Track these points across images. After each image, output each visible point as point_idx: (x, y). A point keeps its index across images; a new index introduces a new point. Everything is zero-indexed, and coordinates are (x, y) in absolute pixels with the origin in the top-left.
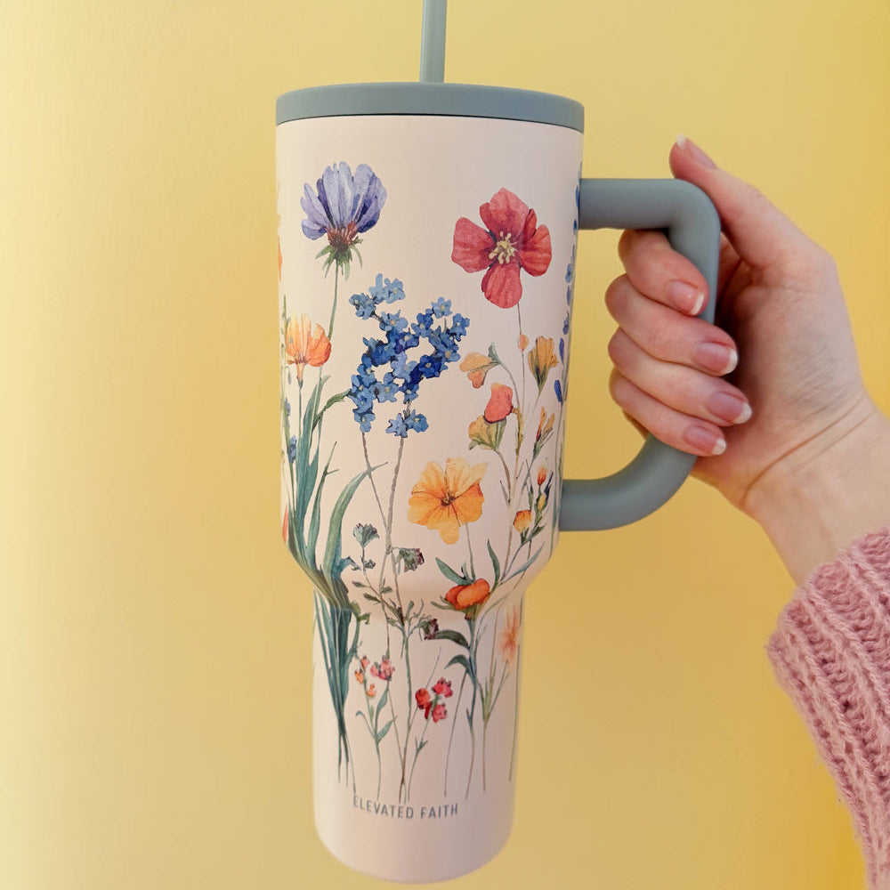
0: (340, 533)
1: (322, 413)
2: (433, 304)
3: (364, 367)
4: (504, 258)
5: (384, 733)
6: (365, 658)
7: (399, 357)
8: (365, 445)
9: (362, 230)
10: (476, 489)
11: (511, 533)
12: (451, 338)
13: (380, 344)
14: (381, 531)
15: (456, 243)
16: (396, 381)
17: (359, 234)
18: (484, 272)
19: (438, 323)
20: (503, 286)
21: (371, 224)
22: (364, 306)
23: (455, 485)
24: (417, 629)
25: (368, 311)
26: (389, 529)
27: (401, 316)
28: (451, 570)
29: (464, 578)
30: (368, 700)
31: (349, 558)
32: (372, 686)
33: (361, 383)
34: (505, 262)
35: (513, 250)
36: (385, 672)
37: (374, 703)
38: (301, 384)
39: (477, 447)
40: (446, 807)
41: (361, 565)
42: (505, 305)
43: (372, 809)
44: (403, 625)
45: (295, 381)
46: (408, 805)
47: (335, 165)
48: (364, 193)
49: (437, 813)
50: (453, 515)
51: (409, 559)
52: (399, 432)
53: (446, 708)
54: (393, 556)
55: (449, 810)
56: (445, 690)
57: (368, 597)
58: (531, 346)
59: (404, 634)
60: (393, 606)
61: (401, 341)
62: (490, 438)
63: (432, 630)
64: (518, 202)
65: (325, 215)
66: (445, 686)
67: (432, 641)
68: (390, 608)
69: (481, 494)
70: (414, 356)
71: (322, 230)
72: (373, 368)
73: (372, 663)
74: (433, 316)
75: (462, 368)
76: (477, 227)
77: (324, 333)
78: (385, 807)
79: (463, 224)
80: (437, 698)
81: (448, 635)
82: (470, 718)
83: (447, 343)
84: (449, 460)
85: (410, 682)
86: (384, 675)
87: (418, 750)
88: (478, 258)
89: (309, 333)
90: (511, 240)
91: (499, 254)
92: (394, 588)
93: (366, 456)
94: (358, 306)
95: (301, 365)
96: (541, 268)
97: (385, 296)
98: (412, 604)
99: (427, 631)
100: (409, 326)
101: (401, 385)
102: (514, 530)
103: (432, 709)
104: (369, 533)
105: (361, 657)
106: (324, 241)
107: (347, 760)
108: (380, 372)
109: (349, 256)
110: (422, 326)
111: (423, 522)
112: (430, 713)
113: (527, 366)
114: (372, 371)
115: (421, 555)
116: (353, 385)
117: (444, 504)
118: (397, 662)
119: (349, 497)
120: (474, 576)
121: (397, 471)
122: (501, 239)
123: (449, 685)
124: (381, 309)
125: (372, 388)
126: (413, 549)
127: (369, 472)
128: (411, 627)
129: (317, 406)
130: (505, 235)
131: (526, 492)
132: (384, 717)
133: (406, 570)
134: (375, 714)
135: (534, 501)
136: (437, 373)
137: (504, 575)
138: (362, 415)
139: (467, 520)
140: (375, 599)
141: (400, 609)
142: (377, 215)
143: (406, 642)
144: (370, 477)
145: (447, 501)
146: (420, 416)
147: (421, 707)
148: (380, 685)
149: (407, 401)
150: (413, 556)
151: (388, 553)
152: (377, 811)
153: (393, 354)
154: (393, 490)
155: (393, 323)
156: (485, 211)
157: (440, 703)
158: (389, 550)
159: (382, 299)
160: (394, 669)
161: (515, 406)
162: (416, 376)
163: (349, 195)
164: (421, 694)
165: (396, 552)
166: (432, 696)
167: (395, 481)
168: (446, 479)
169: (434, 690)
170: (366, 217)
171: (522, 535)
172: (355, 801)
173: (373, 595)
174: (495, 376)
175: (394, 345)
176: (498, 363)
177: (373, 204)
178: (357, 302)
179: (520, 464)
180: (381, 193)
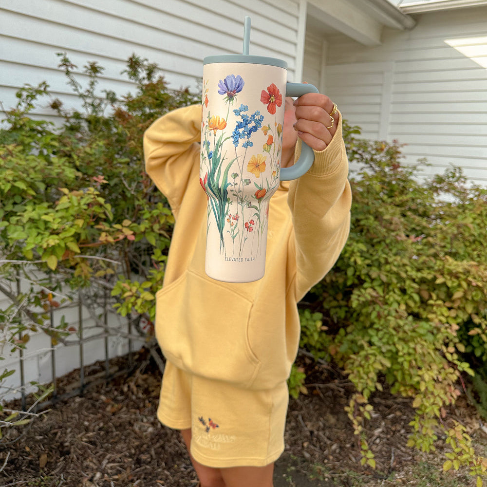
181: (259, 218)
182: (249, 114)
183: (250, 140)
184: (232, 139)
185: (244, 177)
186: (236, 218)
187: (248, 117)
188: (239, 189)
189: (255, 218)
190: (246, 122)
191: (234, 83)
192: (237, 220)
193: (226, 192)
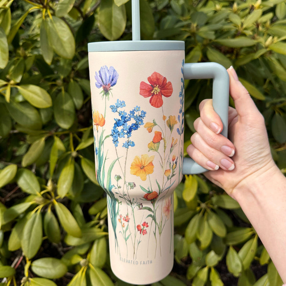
0: (110, 177)
1: (104, 141)
2: (134, 108)
3: (115, 127)
4: (156, 93)
5: (128, 238)
6: (121, 215)
7: (125, 124)
8: (116, 150)
9: (112, 86)
10: (151, 164)
11: (164, 177)
12: (141, 118)
13: (119, 120)
14: (122, 177)
15: (141, 89)
16: (125, 131)
17: (111, 87)
18: (150, 97)
19: (136, 114)
20: (156, 101)
21: (114, 84)
22: (114, 109)
23: (144, 163)
24: (136, 206)
25: (115, 110)
26: (125, 176)
27: (125, 112)
28: (145, 189)
29: (149, 191)
30: (123, 228)
31: (113, 185)
32: (124, 224)
33: (114, 132)
34: (157, 94)
35: (159, 90)
36: (127, 219)
37: (125, 229)
38: (98, 131)
39: (151, 151)
40: (148, 261)
41: (117, 187)
42: (158, 107)
43: (125, 261)
44: (132, 205)
45: (96, 131)
46: (136, 260)
47: (103, 66)
48: (112, 75)
49: (145, 263)
50: (144, 172)
51: (131, 185)
52: (126, 147)
53: (147, 231)
54: (126, 185)
56: (146, 225)
57: (120, 197)
58: (167, 119)
59: (132, 208)
60: (128, 199)
61: (125, 119)
62: (155, 148)
63: (141, 207)
64: (160, 75)
65: (101, 81)
66: (146, 224)
67: (141, 210)
68: (127, 200)
69: (153, 165)
70: (129, 124)
71: (101, 86)
72: (117, 127)
73: (123, 217)
74: (135, 111)
75: (145, 127)
76: (147, 84)
78: (129, 261)
79: (143, 83)
80: (144, 228)
81: (145, 208)
82: (155, 234)
83: (139, 119)
84: (142, 155)
85: (135, 223)
86: (127, 220)
87: (138, 244)
88: (148, 93)
89: (99, 116)
90: (158, 87)
91: (154, 92)
92: (127, 194)
93: (117, 154)
94: (112, 109)
95: (97, 126)
96: (169, 94)
97: (120, 106)
98: (134, 199)
100: (128, 115)
101: (126, 133)
102: (165, 176)
103: (142, 231)
104: (119, 178)
105: (120, 215)
106: (102, 89)
107: (118, 246)
108: (120, 129)
109: (109, 93)
110: (132, 115)
111: (135, 174)
112: (142, 233)
113: (166, 125)
114: (117, 128)
115: (135, 184)
116: (112, 133)
117: (141, 169)
118: (130, 216)
119: (113, 166)
120: (152, 191)
121: (126, 159)
122: (155, 87)
123: (147, 224)
124: (119, 109)
125: (118, 133)
126: (132, 183)
127: (118, 159)
128: (134, 206)
129: (102, 139)
130: (156, 86)
131: (168, 164)
132: (128, 233)
133: (130, 189)
134: (125, 232)
135: (171, 167)
136: (137, 129)
137: (162, 190)
138: (115, 142)
139: (149, 173)
141: (130, 200)
142: (116, 81)
143: (133, 210)
144: (118, 160)
145: (142, 168)
146: (132, 142)
147: (139, 230)
148: (126, 223)
149: (128, 137)
150: (132, 185)
151: (125, 184)
152: (127, 262)
153: (123, 123)
154: (125, 164)
155: (123, 114)
156: (149, 79)
157: (144, 229)
158: (125, 183)
159: (119, 107)
160: (130, 219)
161: (162, 137)
162: (130, 129)
163: (108, 75)
164: (138, 226)
165: (127, 184)
166: (142, 227)
167: (126, 162)
168: (141, 161)
169: (142, 225)
170: (113, 82)
171: (167, 177)
172: (120, 259)
173: (122, 196)
174: (155, 129)
175: (123, 120)
176: (156, 125)
177: (115, 78)
178: (112, 107)
179: (166, 155)
180: (117, 74)
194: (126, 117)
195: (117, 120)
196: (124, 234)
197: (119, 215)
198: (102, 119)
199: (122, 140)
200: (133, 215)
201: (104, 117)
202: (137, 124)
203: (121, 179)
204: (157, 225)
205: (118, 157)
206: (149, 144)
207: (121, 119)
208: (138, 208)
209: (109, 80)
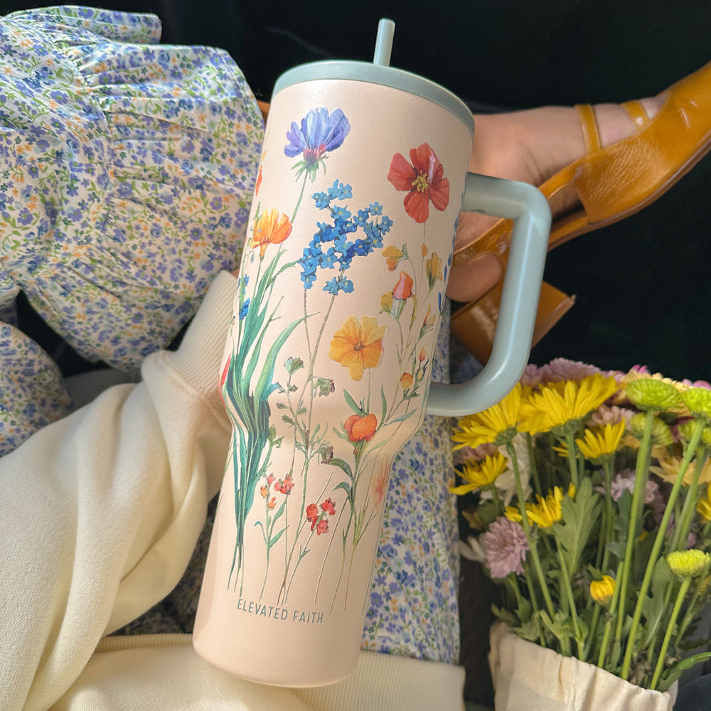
0: (273, 365)
1: (275, 277)
2: (371, 205)
3: (315, 242)
4: (420, 188)
5: (276, 540)
6: (272, 475)
7: (341, 237)
8: (305, 298)
9: (329, 150)
10: (378, 343)
11: (398, 386)
12: (379, 231)
13: (330, 227)
14: (307, 363)
15: (392, 169)
16: (336, 254)
17: (327, 152)
18: (407, 193)
19: (372, 219)
20: (417, 207)
21: (336, 146)
22: (322, 201)
23: (366, 337)
24: (317, 454)
25: (324, 204)
26: (313, 362)
27: (347, 209)
28: (353, 400)
29: (361, 410)
30: (268, 511)
31: (278, 383)
32: (274, 499)
33: (311, 254)
34: (421, 191)
35: (427, 185)
36: (286, 487)
37: (272, 513)
38: (262, 259)
39: (384, 312)
40: (314, 614)
41: (286, 389)
42: (418, 220)
43: (253, 610)
44: (307, 448)
45: (257, 258)
46: (284, 607)
47: (317, 109)
48: (335, 126)
49: (306, 620)
50: (360, 359)
51: (324, 386)
52: (332, 290)
53: (328, 524)
54: (312, 383)
55: (317, 616)
56: (329, 509)
57: (286, 419)
58: (428, 257)
59: (306, 457)
60: (302, 427)
61: (344, 226)
62: (394, 310)
63: (328, 456)
65: (304, 141)
66: (330, 505)
67: (326, 465)
68: (301, 430)
69: (382, 349)
70: (351, 238)
71: (300, 151)
72: (321, 243)
73: (277, 480)
74: (369, 214)
75: (384, 254)
76: (407, 163)
77: (288, 219)
78: (264, 608)
80: (323, 514)
81: (339, 463)
82: (345, 538)
83: (376, 233)
84: (365, 318)
85: (304, 497)
86: (284, 490)
87: (301, 557)
88: (405, 182)
89: (276, 221)
91: (418, 184)
92: (308, 410)
93: (305, 306)
94: (317, 200)
95: (264, 246)
96: (442, 206)
97: (338, 195)
98: (318, 428)
99: (324, 456)
100: (352, 217)
101: (339, 257)
102: (400, 385)
103: (317, 523)
104: (297, 364)
105: (268, 475)
106: (300, 157)
107: (239, 566)
108: (325, 247)
109: (317, 166)
110: (361, 219)
111: (338, 360)
112: (315, 527)
113: (424, 269)
114: (320, 246)
115: (333, 384)
116: (304, 255)
117: (356, 349)
118: (297, 480)
119: (287, 336)
120: (368, 411)
121: (326, 319)
122: (420, 175)
123: (334, 506)
125: (318, 258)
126: (328, 380)
127: (305, 319)
128: (313, 452)
129: (272, 272)
130: (423, 173)
131: (412, 361)
132: (280, 524)
133: (320, 395)
135: (416, 371)
136: (365, 253)
137: (388, 418)
138: (306, 276)
139: (370, 365)
140: (290, 421)
141: (308, 431)
142: (341, 141)
143: (307, 463)
144: (305, 322)
145: (358, 347)
146: (350, 282)
147: (309, 519)
148: (280, 497)
150: (327, 384)
151: (309, 380)
152: (257, 612)
153: (337, 235)
154: (321, 333)
155: (340, 213)
156: (413, 154)
157: (324, 518)
158: (310, 378)
159: (336, 197)
160: (294, 485)
161: (414, 293)
162: (350, 253)
164: (311, 508)
165: (315, 381)
168: (360, 331)
169: (322, 506)
170: (333, 141)
171: (404, 391)
172: (239, 604)
173: (291, 416)
174: (402, 265)
175: (339, 228)
176: (408, 258)
177: (341, 133)
178: (317, 197)
179: (411, 338)
180: (347, 127)
181: (351, 497)
182: (352, 207)
183: (348, 274)
184: (300, 268)
185: (319, 372)
186: (285, 489)
187: (349, 215)
188: (301, 403)
189: (340, 497)
190: (343, 226)
191: (324, 126)
192: (287, 493)
193: (265, 410)
194: (347, 222)
195: (322, 227)
196: (267, 529)
197: (265, 476)
198: (283, 226)
199: (325, 275)
200: (304, 474)
201: (290, 220)
202: (368, 244)
203: (301, 369)
204: (353, 517)
205: (306, 313)
206: (385, 296)
207: (333, 225)
208: (321, 460)
209: (325, 137)
